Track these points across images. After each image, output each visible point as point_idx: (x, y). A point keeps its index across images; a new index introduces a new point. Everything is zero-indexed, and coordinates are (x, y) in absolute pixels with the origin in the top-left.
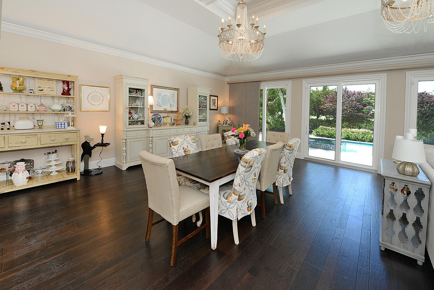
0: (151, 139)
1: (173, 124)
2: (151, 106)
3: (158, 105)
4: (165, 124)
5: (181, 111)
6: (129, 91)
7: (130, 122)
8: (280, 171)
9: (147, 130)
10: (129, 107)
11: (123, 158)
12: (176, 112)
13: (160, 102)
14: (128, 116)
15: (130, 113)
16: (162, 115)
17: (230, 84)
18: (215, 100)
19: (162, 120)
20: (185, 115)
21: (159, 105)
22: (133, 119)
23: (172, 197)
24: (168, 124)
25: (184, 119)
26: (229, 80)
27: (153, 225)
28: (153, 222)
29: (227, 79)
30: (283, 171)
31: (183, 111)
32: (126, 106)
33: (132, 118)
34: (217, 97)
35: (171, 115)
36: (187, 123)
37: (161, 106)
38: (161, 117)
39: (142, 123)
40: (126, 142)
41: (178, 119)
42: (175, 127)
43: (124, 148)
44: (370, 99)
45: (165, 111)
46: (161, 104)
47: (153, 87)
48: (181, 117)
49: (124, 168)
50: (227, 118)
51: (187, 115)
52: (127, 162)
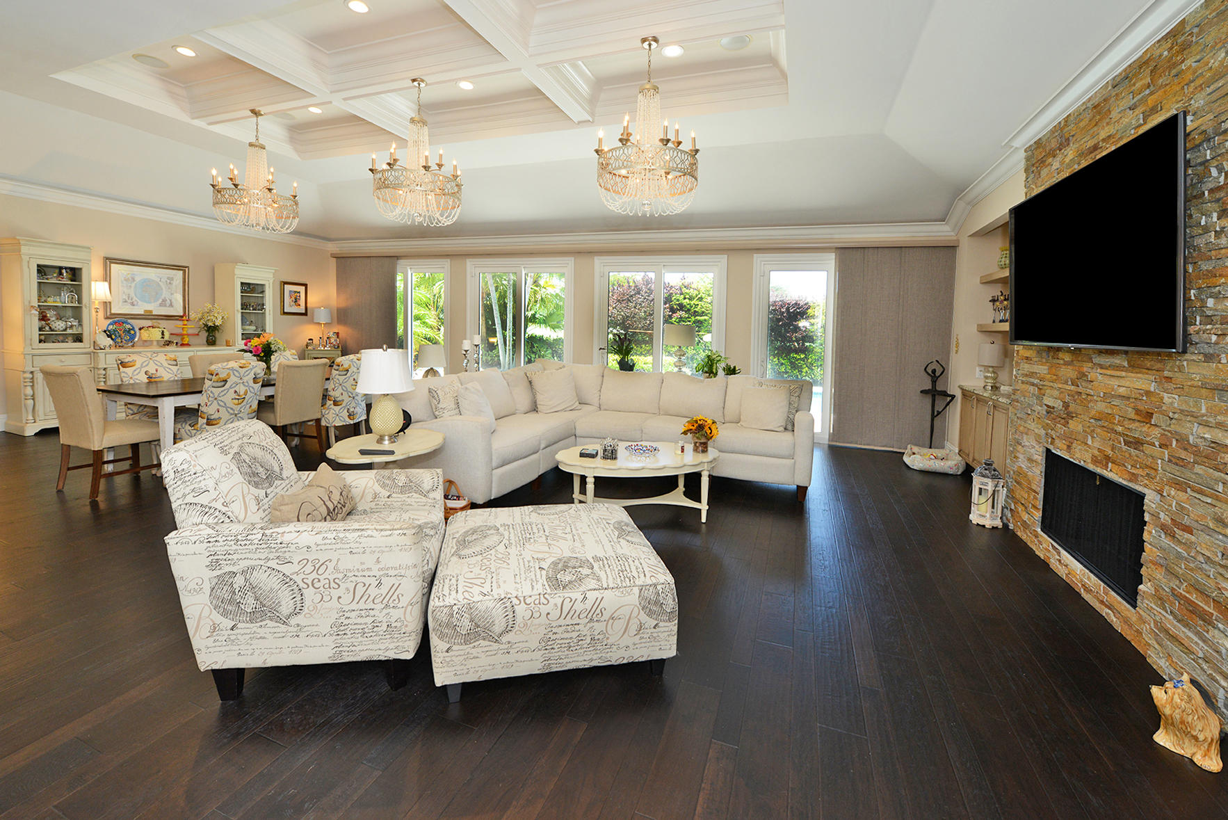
0: (104, 372)
1: (168, 343)
2: (106, 304)
3: (126, 302)
4: (147, 343)
5: (193, 315)
6: (39, 271)
7: (43, 337)
8: (329, 403)
9: (92, 354)
10: (39, 305)
11: (26, 409)
12: (180, 318)
13: (132, 295)
14: (36, 323)
15: (43, 318)
16: (137, 324)
17: (339, 258)
18: (299, 292)
19: (138, 334)
20: (206, 325)
21: (130, 301)
22: (52, 331)
23: (89, 414)
24: (155, 343)
25: (204, 334)
26: (338, 249)
27: (69, 469)
28: (70, 466)
29: (332, 247)
30: (332, 402)
31: (200, 316)
32: (30, 302)
33: (47, 328)
34: (306, 285)
35: (163, 323)
36: (211, 342)
37: (135, 303)
38: (133, 329)
39: (78, 338)
40: (32, 378)
41: (185, 332)
42: (172, 348)
43: (29, 391)
44: (682, 296)
45: (148, 316)
46: (135, 298)
47: (111, 263)
48: (191, 328)
49: (30, 430)
50: (332, 333)
51: (210, 324)
52: (37, 420)
